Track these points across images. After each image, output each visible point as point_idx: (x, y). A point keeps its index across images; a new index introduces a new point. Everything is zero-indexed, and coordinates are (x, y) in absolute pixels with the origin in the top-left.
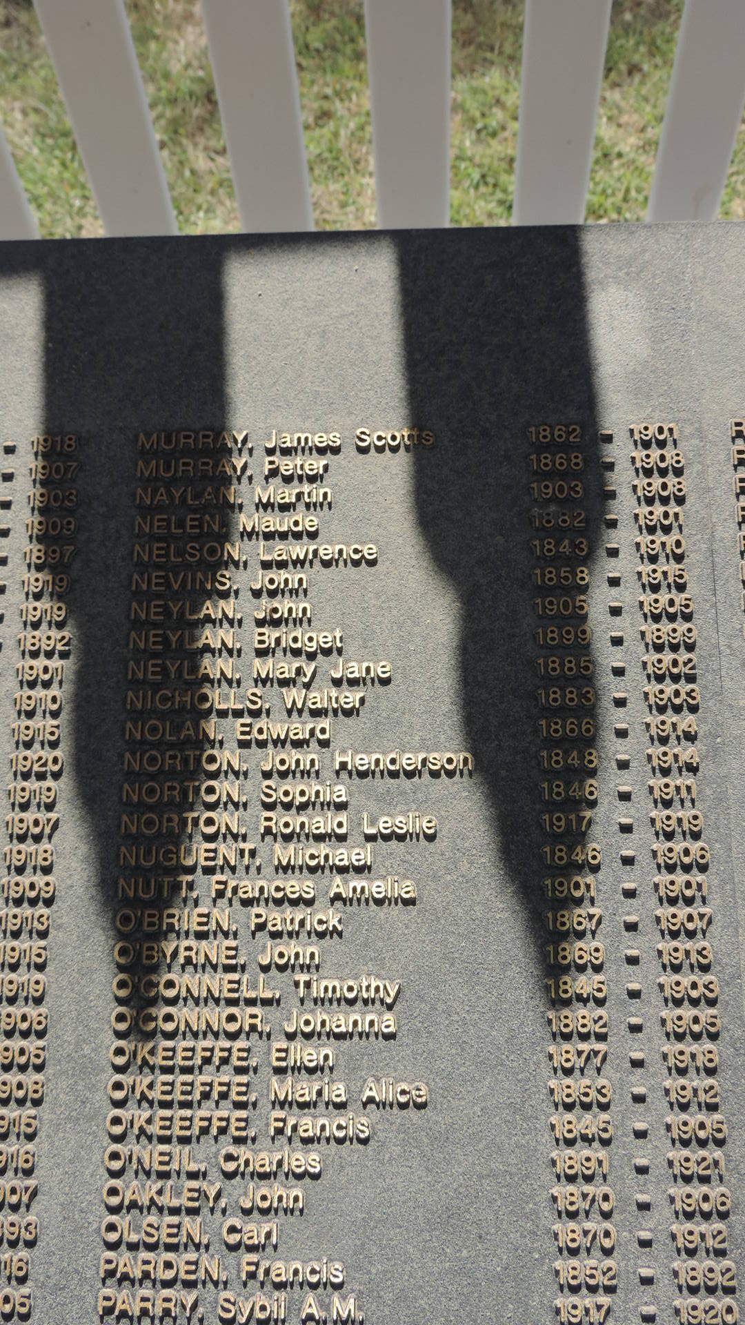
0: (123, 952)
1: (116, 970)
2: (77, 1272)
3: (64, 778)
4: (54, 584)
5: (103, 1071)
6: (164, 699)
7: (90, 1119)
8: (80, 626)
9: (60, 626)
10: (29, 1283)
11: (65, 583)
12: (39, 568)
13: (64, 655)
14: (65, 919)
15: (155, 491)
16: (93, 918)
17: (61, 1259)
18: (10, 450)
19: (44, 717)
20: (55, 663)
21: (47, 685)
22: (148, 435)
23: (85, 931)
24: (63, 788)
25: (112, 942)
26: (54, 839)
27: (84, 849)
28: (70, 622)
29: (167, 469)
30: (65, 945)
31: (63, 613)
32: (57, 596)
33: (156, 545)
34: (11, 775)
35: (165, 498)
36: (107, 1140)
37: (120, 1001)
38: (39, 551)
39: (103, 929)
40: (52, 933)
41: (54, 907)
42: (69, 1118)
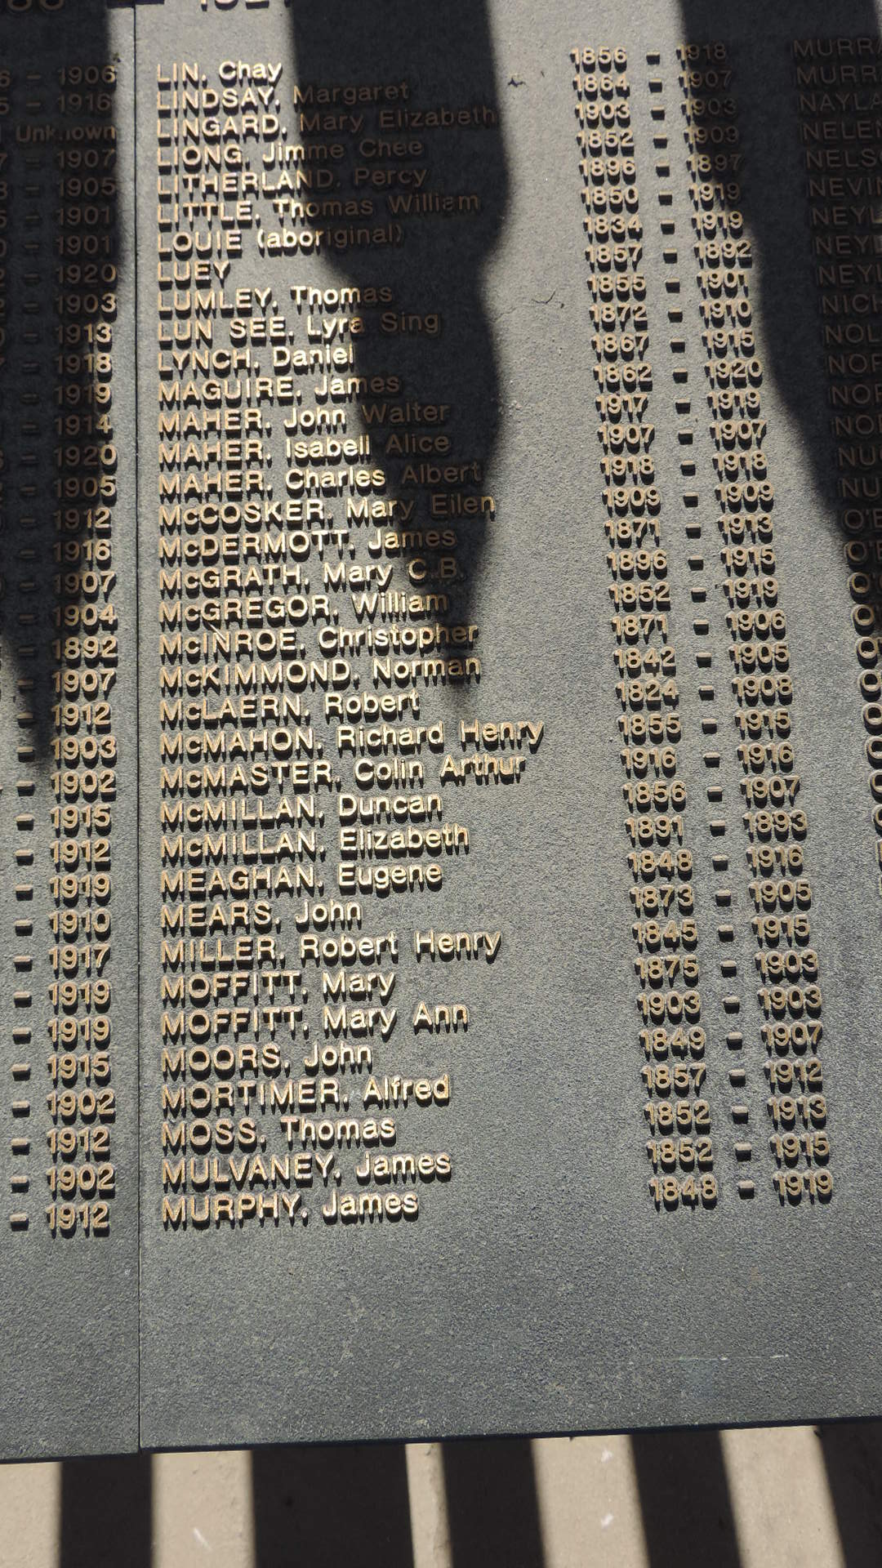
0: (855, 551)
1: (849, 570)
2: (854, 860)
3: (765, 385)
4: (726, 193)
5: (849, 666)
6: (862, 303)
7: (844, 713)
8: (757, 234)
9: (737, 234)
10: (804, 874)
11: (738, 191)
12: (705, 177)
13: (745, 263)
14: (787, 523)
15: (818, 99)
16: (817, 520)
17: (834, 849)
18: (653, 60)
19: (734, 326)
20: (737, 271)
21: (732, 293)
22: (803, 43)
23: (810, 533)
24: (764, 396)
25: (839, 543)
26: (764, 444)
27: (796, 454)
28: (746, 231)
29: (828, 75)
30: (792, 548)
31: (740, 220)
32: (729, 205)
33: (828, 151)
34: (708, 384)
35: (830, 104)
36: (864, 732)
37: (857, 598)
38: (704, 159)
39: (829, 530)
40: (776, 537)
41: (774, 511)
42: (821, 715)
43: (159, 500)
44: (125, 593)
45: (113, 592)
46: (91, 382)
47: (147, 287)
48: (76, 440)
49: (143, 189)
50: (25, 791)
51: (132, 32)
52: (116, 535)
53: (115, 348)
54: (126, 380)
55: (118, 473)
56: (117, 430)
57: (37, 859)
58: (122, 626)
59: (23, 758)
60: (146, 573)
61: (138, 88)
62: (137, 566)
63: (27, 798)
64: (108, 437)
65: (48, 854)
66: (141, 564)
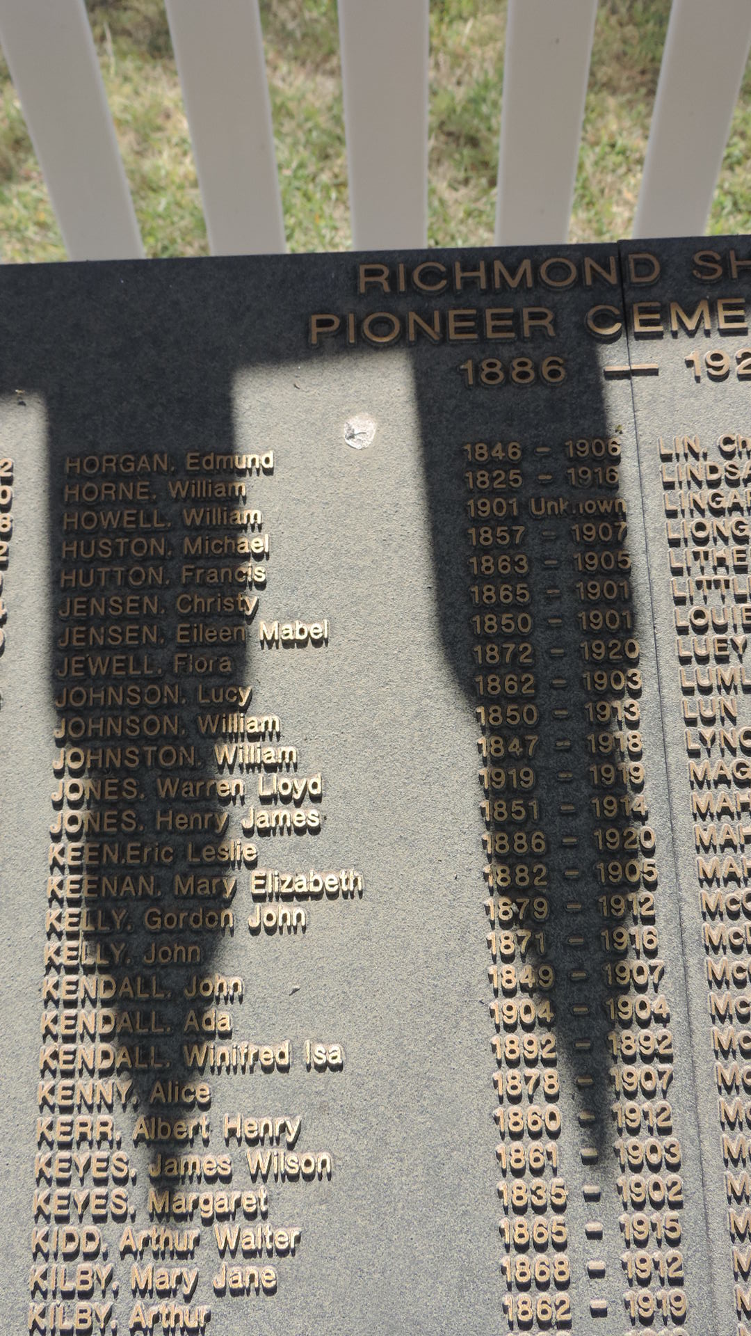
43: (698, 883)
44: (674, 983)
45: (663, 982)
46: (623, 761)
47: (667, 662)
48: (614, 822)
49: (656, 562)
50: (592, 1198)
51: (631, 404)
52: (660, 921)
53: (642, 725)
54: (657, 758)
55: (657, 855)
56: (652, 811)
57: (609, 1271)
58: (675, 1018)
59: (586, 1161)
60: (692, 961)
61: (642, 460)
62: (684, 954)
63: (593, 1204)
64: (643, 819)
65: (619, 1266)
66: (687, 951)
